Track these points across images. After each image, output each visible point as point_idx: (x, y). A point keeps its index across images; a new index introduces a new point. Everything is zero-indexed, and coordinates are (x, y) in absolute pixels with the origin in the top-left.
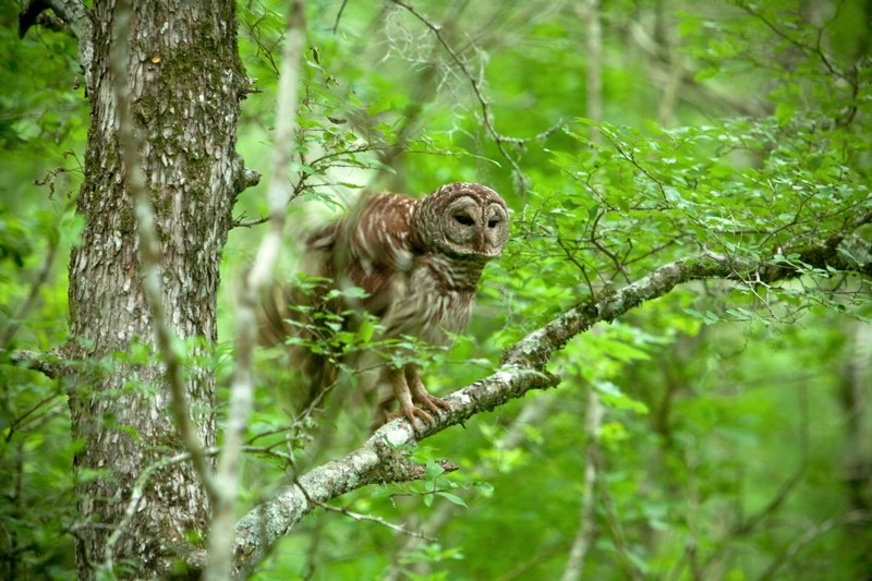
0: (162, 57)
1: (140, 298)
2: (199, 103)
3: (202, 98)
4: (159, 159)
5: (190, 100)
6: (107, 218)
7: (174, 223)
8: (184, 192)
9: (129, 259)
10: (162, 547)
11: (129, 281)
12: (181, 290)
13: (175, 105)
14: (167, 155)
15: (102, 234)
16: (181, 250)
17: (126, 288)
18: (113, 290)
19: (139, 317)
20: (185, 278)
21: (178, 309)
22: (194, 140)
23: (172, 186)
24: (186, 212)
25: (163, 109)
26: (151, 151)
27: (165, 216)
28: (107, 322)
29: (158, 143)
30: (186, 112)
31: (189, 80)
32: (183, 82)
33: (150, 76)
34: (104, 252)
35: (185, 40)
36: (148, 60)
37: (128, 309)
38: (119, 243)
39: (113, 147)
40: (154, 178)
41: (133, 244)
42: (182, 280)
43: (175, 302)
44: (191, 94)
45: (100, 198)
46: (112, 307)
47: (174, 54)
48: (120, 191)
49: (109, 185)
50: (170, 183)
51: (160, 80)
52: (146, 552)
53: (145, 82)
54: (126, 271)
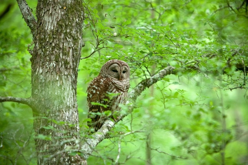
0: (67, 7)
1: (61, 82)
2: (76, 21)
3: (77, 20)
4: (66, 39)
5: (74, 20)
6: (50, 57)
7: (70, 59)
8: (73, 49)
9: (58, 70)
10: (73, 160)
11: (58, 77)
12: (72, 80)
13: (70, 22)
14: (68, 38)
15: (49, 62)
16: (72, 67)
17: (57, 79)
18: (53, 80)
19: (61, 88)
20: (73, 76)
21: (71, 85)
22: (75, 33)
23: (70, 47)
24: (73, 55)
25: (67, 23)
26: (64, 36)
27: (68, 56)
28: (51, 89)
29: (66, 34)
30: (73, 24)
31: (74, 14)
32: (72, 15)
33: (63, 13)
34: (50, 68)
35: (72, 2)
36: (62, 8)
37: (58, 85)
38: (55, 65)
39: (51, 35)
40: (65, 44)
41: (59, 65)
42: (72, 77)
43: (70, 83)
44: (74, 18)
45: (47, 51)
46: (53, 85)
47: (70, 6)
48: (54, 48)
49: (50, 47)
50: (69, 46)
51: (66, 14)
52: (68, 161)
53: (61, 15)
54: (57, 74)
